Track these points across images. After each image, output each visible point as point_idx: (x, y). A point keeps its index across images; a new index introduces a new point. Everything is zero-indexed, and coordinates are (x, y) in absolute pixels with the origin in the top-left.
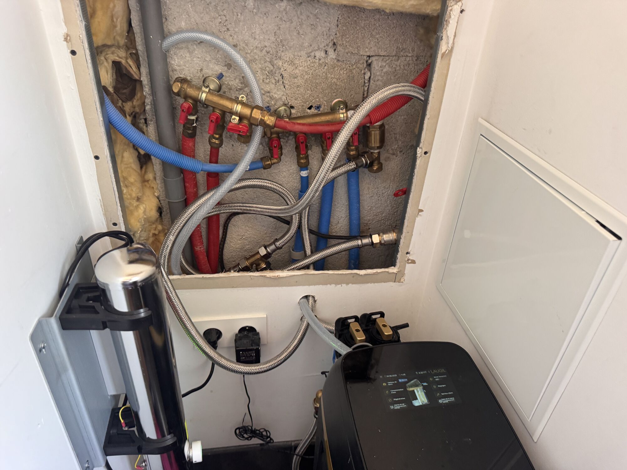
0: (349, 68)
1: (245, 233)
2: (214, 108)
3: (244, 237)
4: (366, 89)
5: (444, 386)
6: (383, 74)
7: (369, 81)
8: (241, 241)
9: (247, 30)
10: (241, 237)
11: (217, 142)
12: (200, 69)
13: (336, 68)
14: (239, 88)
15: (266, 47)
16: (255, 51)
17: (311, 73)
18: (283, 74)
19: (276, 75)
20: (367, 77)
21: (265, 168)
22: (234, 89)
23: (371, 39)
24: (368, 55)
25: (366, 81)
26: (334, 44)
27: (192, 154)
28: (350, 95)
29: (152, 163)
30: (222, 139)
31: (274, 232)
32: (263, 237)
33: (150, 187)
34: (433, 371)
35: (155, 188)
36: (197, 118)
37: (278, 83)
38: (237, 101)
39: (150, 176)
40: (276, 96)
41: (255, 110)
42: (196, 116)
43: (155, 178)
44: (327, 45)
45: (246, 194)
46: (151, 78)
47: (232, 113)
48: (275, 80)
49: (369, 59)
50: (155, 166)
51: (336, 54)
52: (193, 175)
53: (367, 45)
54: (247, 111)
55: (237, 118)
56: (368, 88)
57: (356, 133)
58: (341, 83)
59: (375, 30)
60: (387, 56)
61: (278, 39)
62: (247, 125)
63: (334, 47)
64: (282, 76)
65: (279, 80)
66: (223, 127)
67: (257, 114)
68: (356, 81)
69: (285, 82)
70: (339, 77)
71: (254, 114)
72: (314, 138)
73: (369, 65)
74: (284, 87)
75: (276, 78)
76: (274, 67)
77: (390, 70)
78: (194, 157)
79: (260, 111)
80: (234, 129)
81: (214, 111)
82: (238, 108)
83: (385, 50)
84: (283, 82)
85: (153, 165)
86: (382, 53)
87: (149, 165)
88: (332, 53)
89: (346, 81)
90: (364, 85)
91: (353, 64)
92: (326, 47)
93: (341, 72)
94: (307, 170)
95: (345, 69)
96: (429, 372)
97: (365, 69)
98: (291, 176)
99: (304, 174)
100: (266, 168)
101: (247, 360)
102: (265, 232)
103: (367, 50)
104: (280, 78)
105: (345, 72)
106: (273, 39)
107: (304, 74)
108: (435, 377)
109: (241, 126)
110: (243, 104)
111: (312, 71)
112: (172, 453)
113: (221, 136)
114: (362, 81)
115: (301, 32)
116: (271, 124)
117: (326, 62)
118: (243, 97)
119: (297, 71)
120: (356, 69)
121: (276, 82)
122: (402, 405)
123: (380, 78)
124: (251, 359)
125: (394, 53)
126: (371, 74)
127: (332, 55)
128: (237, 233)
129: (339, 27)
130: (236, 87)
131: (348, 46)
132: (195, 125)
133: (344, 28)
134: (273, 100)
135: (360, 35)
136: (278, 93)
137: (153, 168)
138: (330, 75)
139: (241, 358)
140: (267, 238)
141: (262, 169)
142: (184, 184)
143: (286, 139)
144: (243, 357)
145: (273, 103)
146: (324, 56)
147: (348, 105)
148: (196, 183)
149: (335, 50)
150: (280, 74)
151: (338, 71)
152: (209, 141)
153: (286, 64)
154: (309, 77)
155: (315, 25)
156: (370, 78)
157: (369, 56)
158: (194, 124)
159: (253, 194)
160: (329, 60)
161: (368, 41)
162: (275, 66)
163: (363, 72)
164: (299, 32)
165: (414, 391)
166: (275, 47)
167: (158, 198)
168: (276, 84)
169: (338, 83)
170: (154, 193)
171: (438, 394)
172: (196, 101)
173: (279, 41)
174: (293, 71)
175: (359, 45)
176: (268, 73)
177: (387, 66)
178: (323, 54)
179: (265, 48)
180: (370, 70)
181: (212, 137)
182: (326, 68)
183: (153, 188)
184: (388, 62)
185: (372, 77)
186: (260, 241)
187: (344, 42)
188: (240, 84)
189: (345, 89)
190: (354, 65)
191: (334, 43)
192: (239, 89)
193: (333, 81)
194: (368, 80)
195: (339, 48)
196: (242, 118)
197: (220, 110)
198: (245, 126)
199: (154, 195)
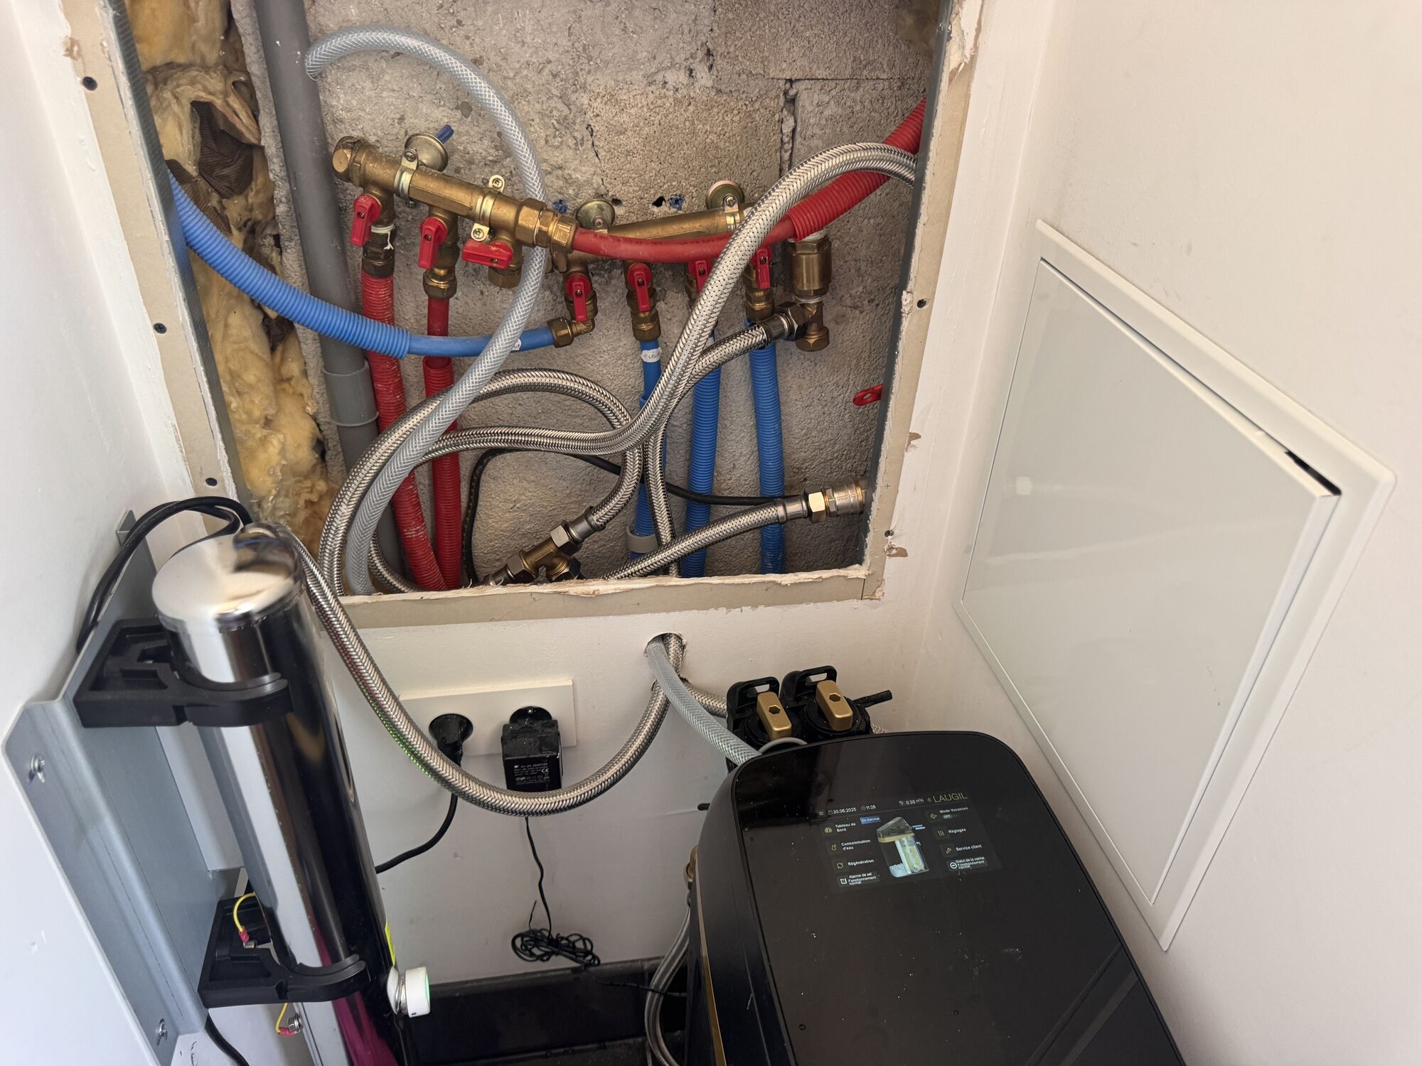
0: (744, 108)
1: (520, 494)
2: (431, 207)
3: (518, 505)
4: (786, 156)
5: (961, 831)
6: (823, 122)
7: (793, 138)
8: (512, 514)
9: (505, 24)
10: (512, 505)
11: (442, 285)
12: (398, 116)
13: (716, 110)
14: (491, 158)
15: (550, 62)
16: (525, 72)
17: (657, 122)
18: (592, 124)
19: (577, 127)
20: (787, 129)
21: (557, 346)
22: (480, 162)
23: (792, 39)
24: (788, 78)
25: (786, 139)
26: (709, 53)
27: (389, 318)
28: (749, 172)
29: (297, 338)
30: (455, 279)
31: (586, 491)
32: (563, 503)
33: (294, 393)
34: (938, 799)
35: (305, 395)
36: (393, 233)
37: (582, 145)
38: (484, 191)
39: (293, 368)
40: (578, 176)
41: (525, 210)
42: (391, 227)
43: (305, 373)
44: (692, 57)
45: (517, 406)
46: (282, 141)
47: (474, 218)
48: (575, 138)
49: (791, 86)
50: (303, 346)
51: (714, 77)
52: (393, 364)
53: (785, 54)
54: (506, 213)
55: (486, 229)
56: (791, 154)
57: (765, 259)
58: (727, 144)
59: (802, 19)
60: (833, 79)
61: (576, 45)
62: (510, 245)
63: (708, 59)
64: (590, 129)
65: (582, 139)
66: (455, 251)
67: (530, 219)
68: (762, 139)
69: (596, 143)
70: (723, 129)
71: (522, 220)
72: (670, 273)
73: (792, 101)
74: (597, 155)
75: (576, 134)
76: (570, 109)
77: (840, 111)
78: (391, 321)
79: (537, 212)
80: (481, 256)
81: (431, 214)
82: (486, 205)
83: (827, 65)
84: (593, 144)
85: (299, 342)
86: (821, 73)
87: (291, 340)
88: (703, 74)
89: (738, 138)
90: (781, 148)
91: (754, 99)
92: (692, 61)
93: (726, 118)
94: (656, 347)
95: (735, 112)
96: (929, 800)
97: (782, 111)
98: (620, 362)
99: (650, 356)
100: (561, 344)
101: (531, 782)
102: (568, 492)
103: (784, 65)
104: (587, 133)
105: (736, 118)
106: (565, 42)
107: (641, 124)
108: (941, 812)
109: (494, 249)
110: (497, 196)
111: (659, 117)
112: (357, 995)
113: (451, 271)
114: (777, 138)
115: (631, 27)
116: (564, 242)
117: (692, 94)
118: (497, 181)
119: (625, 118)
120: (762, 111)
121: (576, 144)
122: (867, 877)
123: (817, 131)
124: (541, 781)
125: (847, 72)
126: (796, 122)
127: (704, 78)
128: (502, 496)
129: (717, 13)
130: (484, 158)
131: (740, 59)
132: (389, 247)
133: (730, 15)
134: (571, 185)
135: (767, 31)
136: (584, 169)
137: (300, 348)
138: (700, 126)
139: (517, 779)
140: (573, 506)
141: (553, 346)
142: (373, 384)
143: (606, 276)
144: (522, 776)
145: (571, 192)
146: (685, 82)
147: (745, 194)
148: (401, 382)
149: (711, 67)
150: (585, 126)
151: (720, 115)
152: (425, 284)
153: (599, 100)
154: (652, 132)
155: (661, 9)
156: (794, 131)
157: (791, 81)
158: (387, 245)
159: (534, 405)
160: (698, 91)
161: (787, 45)
162: (572, 107)
163: (777, 117)
164: (626, 27)
165: (894, 842)
166: (571, 62)
167: (314, 418)
168: (577, 149)
169: (721, 145)
170: (304, 408)
171: (949, 850)
172: (390, 191)
173: (581, 49)
174: (616, 118)
175: (767, 54)
176: (558, 122)
177: (832, 103)
178: (683, 77)
179: (549, 66)
180: (794, 114)
181: (430, 274)
182: (691, 108)
183: (302, 395)
184: (834, 92)
185: (799, 129)
186: (555, 512)
187: (732, 49)
188: (492, 151)
189: (737, 158)
190: (756, 100)
191: (708, 50)
192: (491, 161)
193: (708, 140)
194: (791, 135)
195: (720, 62)
196: (495, 228)
197: (446, 211)
198: (505, 248)
199: (305, 412)
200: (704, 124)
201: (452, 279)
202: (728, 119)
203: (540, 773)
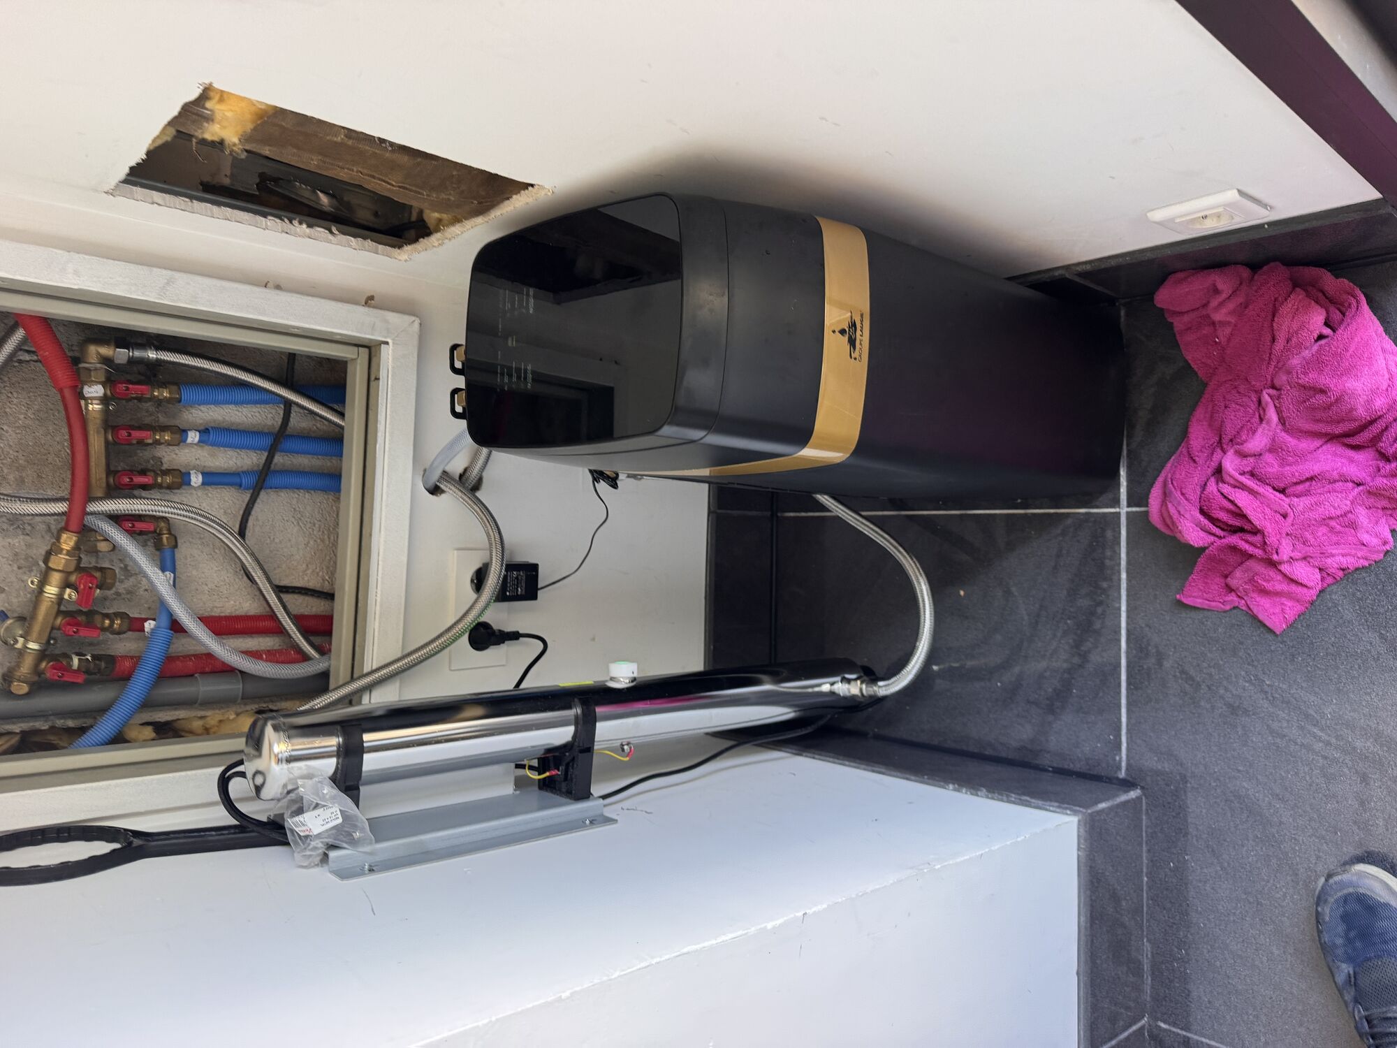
2: (53, 628)
3: (327, 578)
10: (327, 582)
11: (118, 622)
13: (8, 410)
17: (15, 454)
21: (176, 546)
27: (136, 660)
29: (173, 721)
30: (114, 613)
33: (217, 726)
35: (221, 719)
36: (77, 654)
38: (41, 591)
39: (197, 725)
41: (52, 565)
42: (73, 656)
43: (202, 718)
47: (60, 598)
50: (180, 717)
52: (191, 659)
54: (55, 577)
55: (68, 591)
57: (125, 387)
62: (80, 575)
66: (90, 614)
67: (59, 561)
71: (60, 567)
78: (139, 658)
79: (52, 557)
80: (85, 595)
81: (59, 629)
82: (51, 590)
85: (179, 719)
87: (175, 725)
93: (15, 402)
94: (189, 474)
95: (10, 395)
99: (196, 479)
100: (175, 542)
101: (524, 585)
105: (15, 395)
107: (17, 465)
109: (82, 587)
110: (43, 582)
111: (11, 452)
112: (600, 710)
113: (107, 616)
119: (11, 477)
124: (524, 578)
132: (88, 656)
137: (183, 719)
139: (519, 593)
141: (176, 550)
142: (207, 673)
144: (517, 590)
151: (11, 406)
152: (119, 633)
154: (23, 457)
158: (87, 659)
167: (238, 714)
170: (229, 719)
172: (42, 655)
174: (11, 483)
181: (110, 629)
183: (220, 721)
189: (48, 396)
193: (32, 417)
196: (66, 584)
197: (56, 618)
198: (81, 579)
199: (233, 719)
200: (19, 419)
201: (113, 615)
202: (15, 401)
203: (517, 578)
